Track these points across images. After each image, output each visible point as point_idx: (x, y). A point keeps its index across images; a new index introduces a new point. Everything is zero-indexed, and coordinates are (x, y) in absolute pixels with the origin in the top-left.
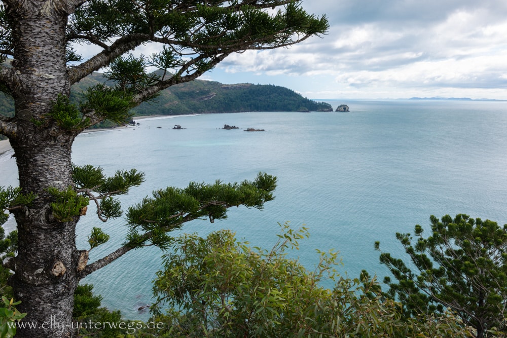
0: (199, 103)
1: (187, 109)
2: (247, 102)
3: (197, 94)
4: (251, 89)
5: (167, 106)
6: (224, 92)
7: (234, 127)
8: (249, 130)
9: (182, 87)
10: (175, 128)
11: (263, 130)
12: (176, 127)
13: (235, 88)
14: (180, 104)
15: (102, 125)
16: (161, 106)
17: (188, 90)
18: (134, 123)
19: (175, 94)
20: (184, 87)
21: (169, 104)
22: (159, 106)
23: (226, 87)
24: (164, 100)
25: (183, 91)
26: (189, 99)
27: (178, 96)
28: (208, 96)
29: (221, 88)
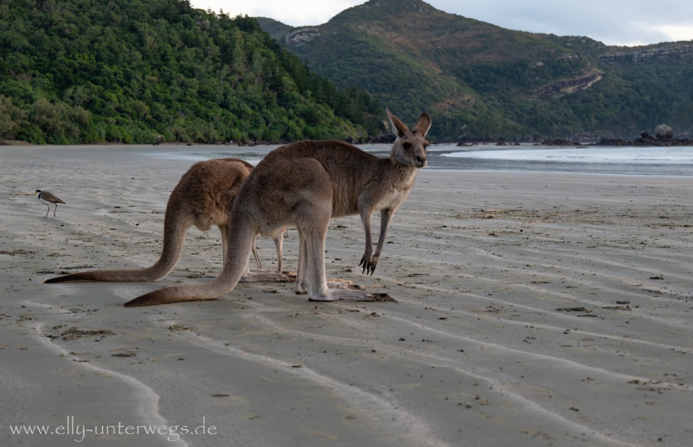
3: (539, 71)
5: (443, 110)
9: (479, 51)
13: (654, 58)
16: (423, 109)
19: (458, 75)
20: (485, 47)
21: (448, 103)
22: (413, 109)
23: (621, 56)
24: (428, 89)
25: (483, 64)
26: (507, 89)
27: (468, 80)
28: (578, 78)
29: (602, 58)
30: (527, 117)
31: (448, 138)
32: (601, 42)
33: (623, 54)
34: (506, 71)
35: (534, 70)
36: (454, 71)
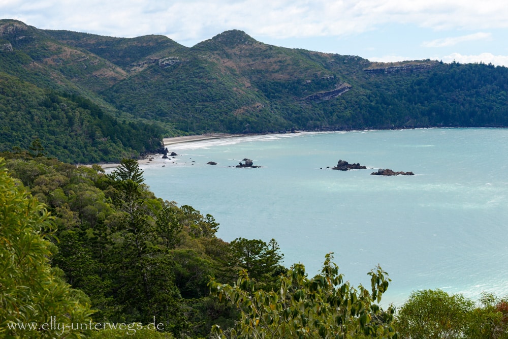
0: (310, 107)
1: (282, 120)
2: (422, 103)
3: (308, 86)
4: (435, 74)
5: (239, 114)
6: (371, 80)
7: (357, 166)
8: (380, 173)
9: (276, 72)
10: (241, 165)
11: (411, 174)
12: (244, 163)
13: (397, 71)
14: (268, 109)
15: (105, 157)
16: (226, 113)
17: (287, 77)
18: (164, 152)
19: (259, 87)
20: (280, 69)
21: (243, 109)
22: (221, 113)
23: (377, 70)
24: (232, 100)
25: (276, 80)
26: (287, 97)
27: (266, 91)
28: (332, 91)
29: (365, 71)
30: (294, 116)
31: (237, 132)
32: (367, 60)
33: (379, 68)
34: (288, 86)
35: (305, 85)
36: (258, 85)
